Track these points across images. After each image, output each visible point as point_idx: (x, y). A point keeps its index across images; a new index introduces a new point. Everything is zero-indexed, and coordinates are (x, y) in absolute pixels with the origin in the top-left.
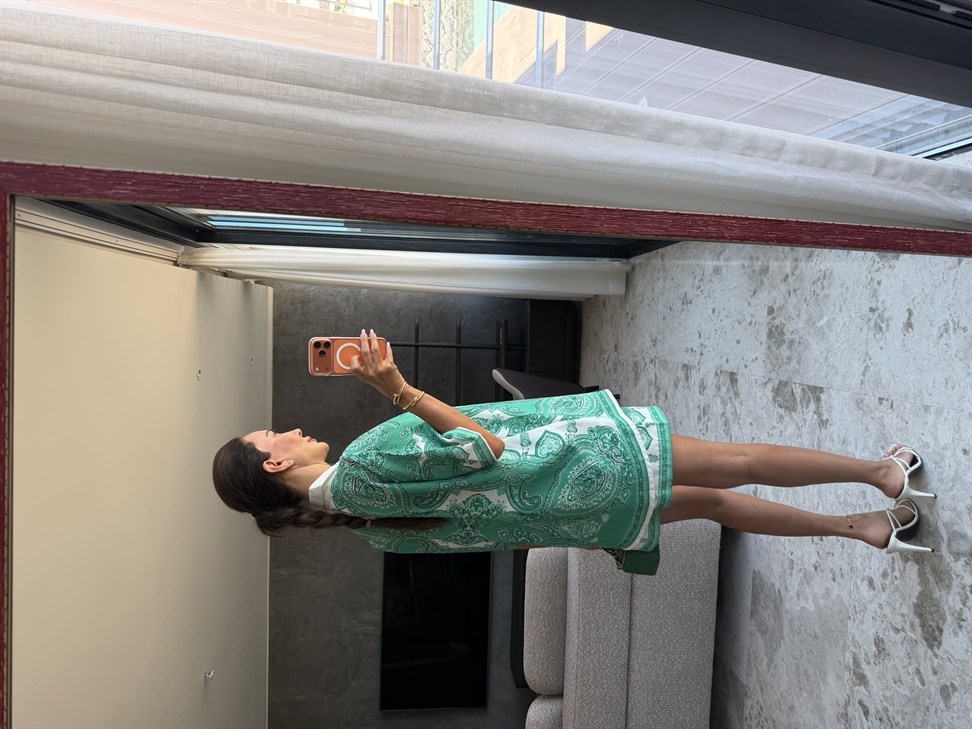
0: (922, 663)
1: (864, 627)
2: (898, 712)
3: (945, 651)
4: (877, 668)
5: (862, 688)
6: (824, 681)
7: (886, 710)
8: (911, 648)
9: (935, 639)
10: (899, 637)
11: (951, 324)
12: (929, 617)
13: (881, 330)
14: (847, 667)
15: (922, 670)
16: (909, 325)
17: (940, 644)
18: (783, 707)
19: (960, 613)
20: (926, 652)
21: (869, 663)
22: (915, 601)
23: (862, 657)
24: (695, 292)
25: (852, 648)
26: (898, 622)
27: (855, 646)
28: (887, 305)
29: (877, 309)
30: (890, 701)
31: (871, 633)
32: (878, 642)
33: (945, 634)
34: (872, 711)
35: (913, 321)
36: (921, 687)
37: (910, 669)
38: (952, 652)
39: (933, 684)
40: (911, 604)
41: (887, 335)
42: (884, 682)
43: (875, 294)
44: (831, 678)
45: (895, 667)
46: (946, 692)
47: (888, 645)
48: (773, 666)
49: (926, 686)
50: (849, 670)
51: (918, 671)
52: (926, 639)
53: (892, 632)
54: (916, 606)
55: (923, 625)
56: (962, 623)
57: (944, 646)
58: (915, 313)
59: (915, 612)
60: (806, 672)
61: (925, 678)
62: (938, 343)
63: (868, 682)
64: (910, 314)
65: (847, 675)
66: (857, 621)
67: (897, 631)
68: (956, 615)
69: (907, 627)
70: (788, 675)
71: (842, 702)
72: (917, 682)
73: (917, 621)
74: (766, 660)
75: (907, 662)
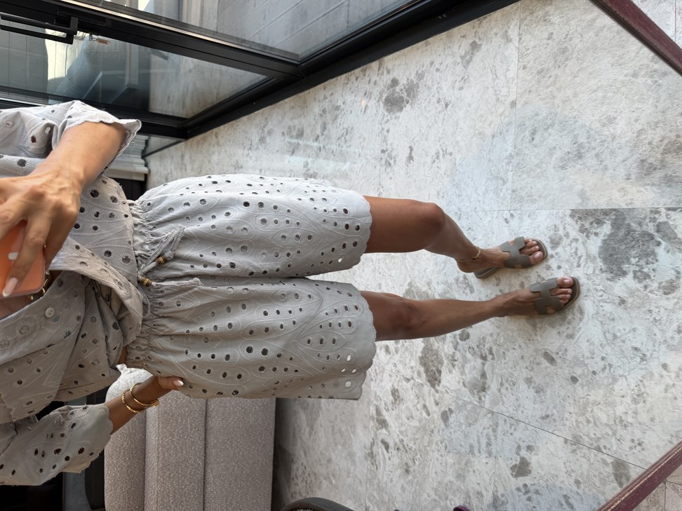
0: (427, 400)
1: (383, 384)
2: (411, 440)
3: (444, 387)
4: (394, 412)
5: (384, 431)
6: (354, 433)
7: (402, 441)
8: (419, 390)
9: (436, 379)
10: (409, 385)
11: (441, 152)
12: (430, 364)
13: (390, 165)
14: (372, 418)
15: (427, 404)
16: (410, 158)
17: (440, 382)
18: (322, 462)
19: (453, 356)
20: (430, 390)
21: (388, 410)
22: (420, 355)
23: (382, 407)
24: (245, 159)
25: (375, 402)
26: (408, 373)
27: (377, 400)
28: (395, 146)
29: (387, 150)
30: (404, 433)
31: (389, 387)
32: (395, 392)
33: (443, 374)
34: (391, 445)
35: (413, 154)
36: (427, 417)
37: (419, 406)
38: (448, 385)
39: (436, 412)
40: (417, 358)
41: (395, 168)
42: (400, 421)
43: (385, 140)
44: (359, 430)
45: (408, 408)
46: (445, 416)
47: (402, 393)
48: (313, 432)
49: (431, 415)
50: (373, 419)
51: (425, 406)
52: (429, 381)
53: (404, 383)
54: (421, 358)
55: (427, 371)
56: (455, 363)
57: (443, 382)
58: (415, 148)
59: (421, 363)
60: (340, 430)
61: (430, 410)
62: (431, 167)
63: (388, 424)
64: (411, 149)
65: (372, 423)
66: (378, 381)
67: (408, 380)
68: (450, 358)
69: (415, 376)
70: (326, 437)
71: (368, 444)
72: (424, 414)
73: (422, 369)
74: (308, 430)
75: (416, 401)
